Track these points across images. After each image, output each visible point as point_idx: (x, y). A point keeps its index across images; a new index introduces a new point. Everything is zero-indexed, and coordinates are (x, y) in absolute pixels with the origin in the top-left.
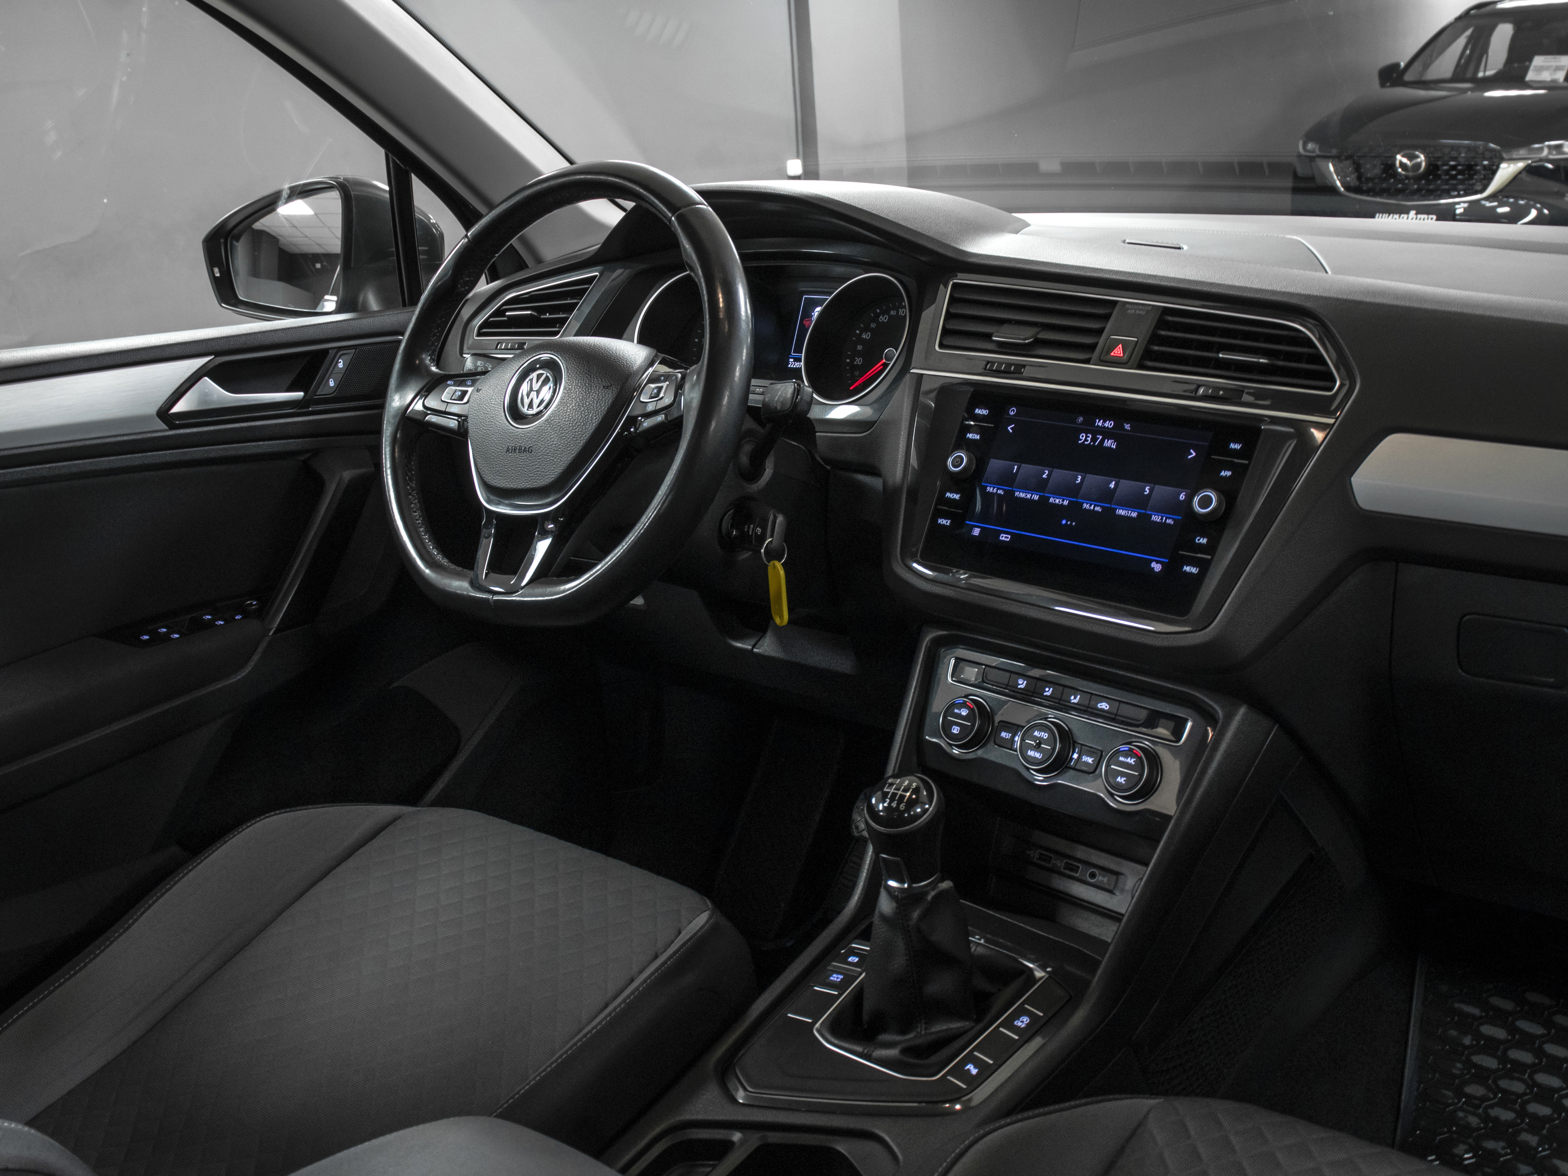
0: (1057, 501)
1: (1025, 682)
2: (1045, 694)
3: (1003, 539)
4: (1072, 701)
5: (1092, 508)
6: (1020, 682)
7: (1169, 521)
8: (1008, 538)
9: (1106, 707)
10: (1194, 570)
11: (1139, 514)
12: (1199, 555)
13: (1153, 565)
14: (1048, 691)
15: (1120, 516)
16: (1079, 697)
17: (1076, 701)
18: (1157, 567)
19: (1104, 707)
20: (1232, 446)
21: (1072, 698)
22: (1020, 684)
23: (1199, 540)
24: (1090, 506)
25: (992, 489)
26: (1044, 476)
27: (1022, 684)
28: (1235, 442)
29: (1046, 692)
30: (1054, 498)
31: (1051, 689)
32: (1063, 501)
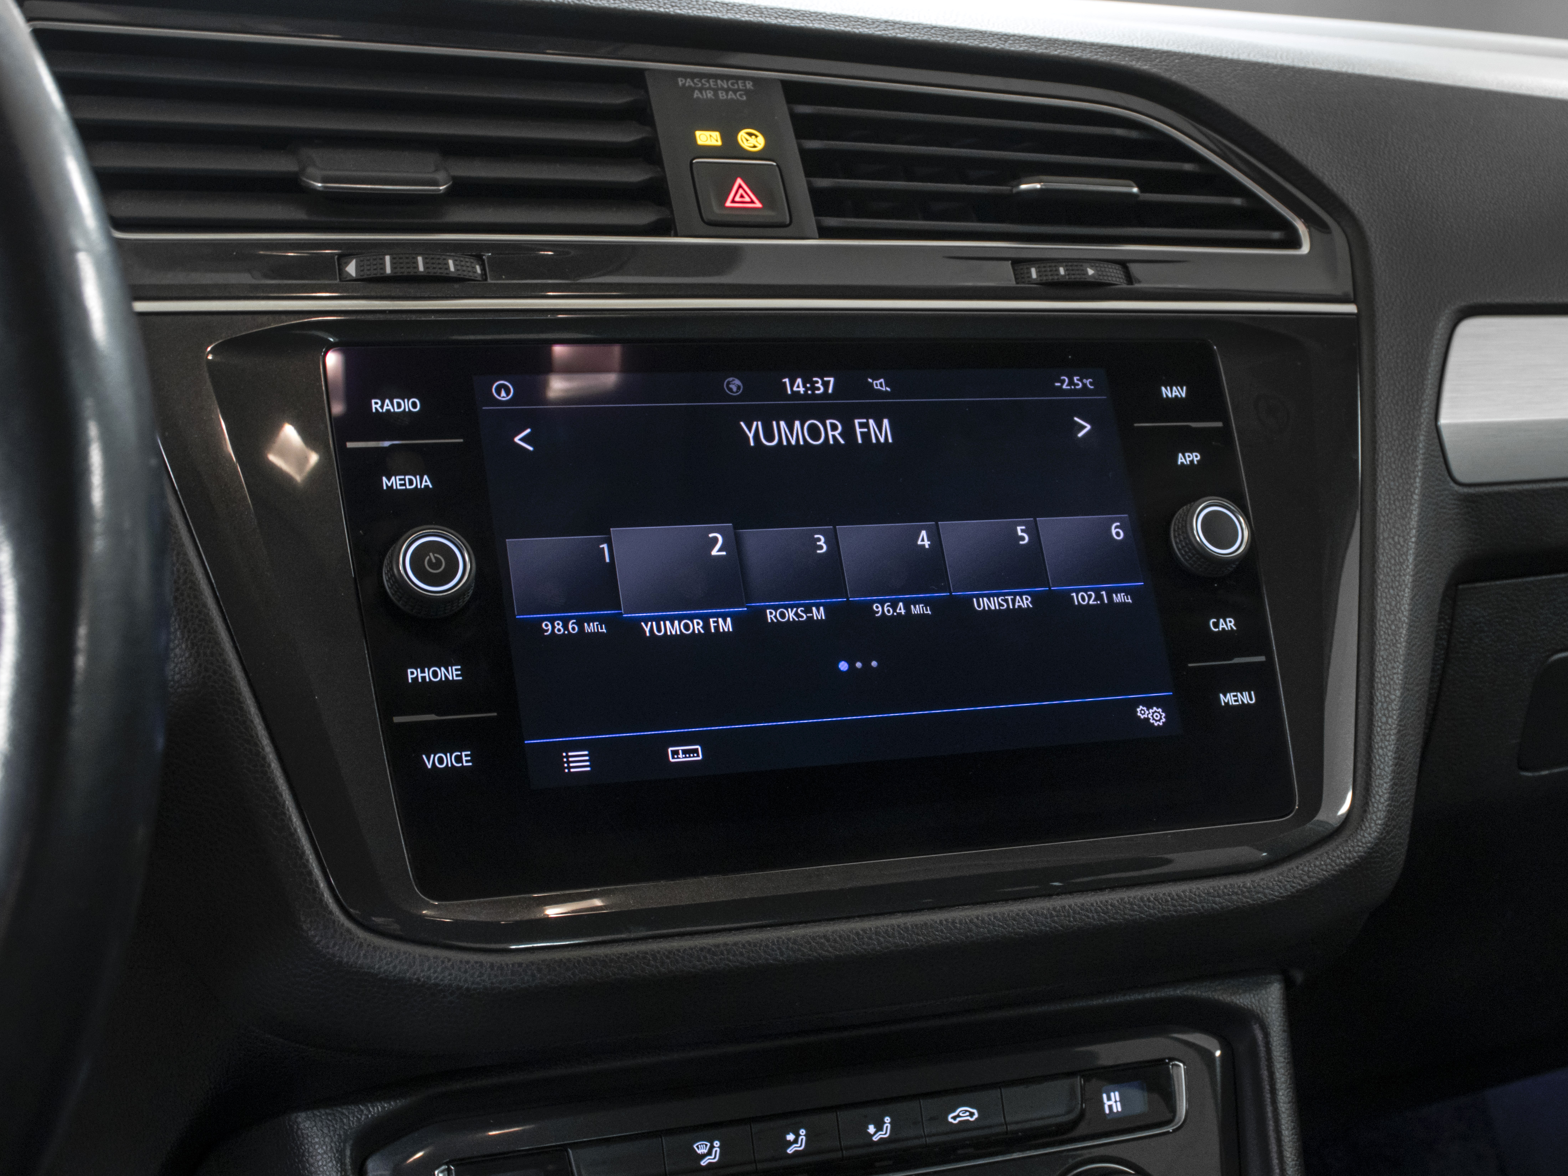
0: (791, 615)
1: (717, 1144)
2: (790, 1151)
3: (681, 758)
4: (875, 1139)
5: (901, 609)
6: (701, 1148)
7: (1119, 598)
8: (696, 751)
9: (972, 1114)
10: (1246, 698)
11: (1036, 598)
12: (1236, 660)
13: (1142, 712)
14: (796, 1141)
15: (988, 613)
16: (887, 1120)
17: (885, 1133)
18: (1156, 716)
19: (965, 1117)
20: (1167, 392)
21: (871, 1129)
22: (703, 1156)
23: (1216, 625)
24: (894, 606)
25: (559, 625)
26: (714, 552)
27: (709, 1153)
28: (1170, 384)
29: (790, 1144)
30: (776, 608)
31: (802, 1132)
32: (808, 610)
